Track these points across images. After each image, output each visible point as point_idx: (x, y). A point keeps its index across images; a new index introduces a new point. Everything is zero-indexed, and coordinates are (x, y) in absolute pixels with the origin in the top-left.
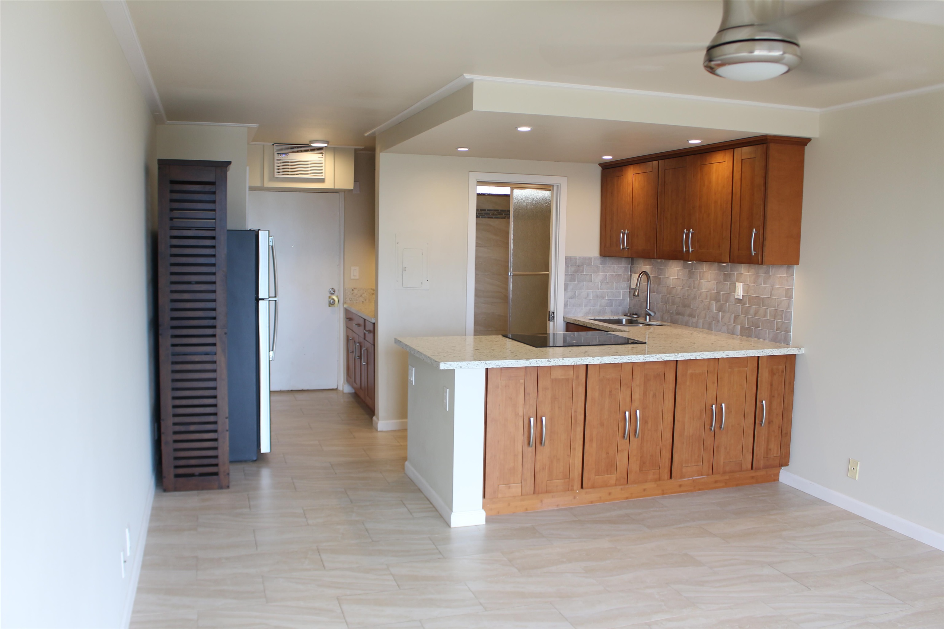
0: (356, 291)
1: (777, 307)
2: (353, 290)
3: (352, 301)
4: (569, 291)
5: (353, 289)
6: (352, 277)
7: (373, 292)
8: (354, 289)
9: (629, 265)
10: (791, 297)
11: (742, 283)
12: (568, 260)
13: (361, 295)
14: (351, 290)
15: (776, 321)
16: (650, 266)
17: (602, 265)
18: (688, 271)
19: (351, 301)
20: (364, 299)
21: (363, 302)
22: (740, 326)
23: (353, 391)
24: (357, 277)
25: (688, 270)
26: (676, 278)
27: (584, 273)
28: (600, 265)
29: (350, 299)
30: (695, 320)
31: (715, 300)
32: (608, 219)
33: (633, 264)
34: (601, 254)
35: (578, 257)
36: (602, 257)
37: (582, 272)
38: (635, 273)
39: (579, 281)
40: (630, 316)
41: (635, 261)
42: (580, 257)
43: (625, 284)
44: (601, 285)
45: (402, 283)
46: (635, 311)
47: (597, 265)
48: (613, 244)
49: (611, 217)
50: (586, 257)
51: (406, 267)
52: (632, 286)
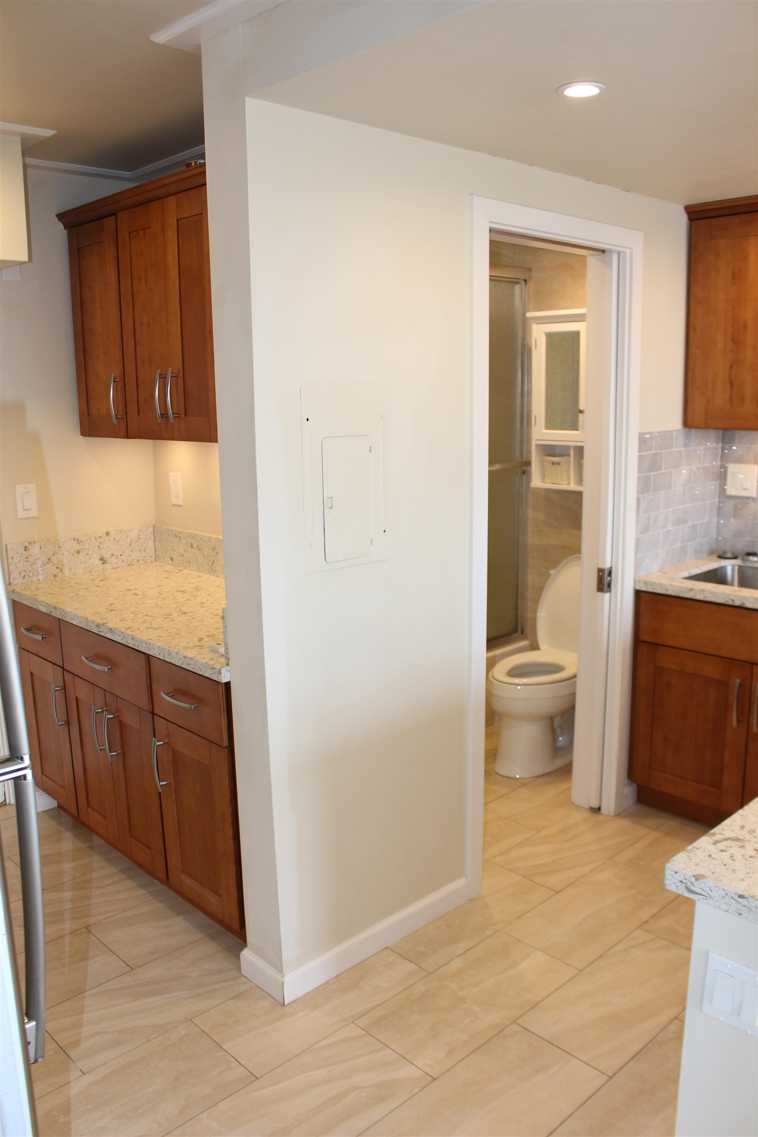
0: (35, 551)
2: (26, 549)
3: (27, 577)
5: (27, 544)
6: (21, 514)
7: (78, 547)
8: (29, 546)
9: (718, 444)
12: (644, 440)
13: (49, 559)
14: (23, 548)
17: (686, 447)
19: (24, 577)
20: (57, 568)
21: (55, 576)
23: (54, 804)
24: (34, 513)
27: (662, 470)
28: (684, 449)
29: (23, 574)
32: (720, 340)
33: (732, 442)
34: (688, 423)
35: (656, 432)
36: (686, 429)
37: (659, 469)
38: (739, 461)
39: (655, 490)
40: (735, 558)
41: (739, 434)
42: (658, 432)
43: (713, 486)
44: (684, 493)
45: (324, 551)
46: (741, 546)
47: (675, 449)
48: (743, 399)
49: (733, 334)
50: (665, 432)
51: (331, 498)
52: (731, 490)
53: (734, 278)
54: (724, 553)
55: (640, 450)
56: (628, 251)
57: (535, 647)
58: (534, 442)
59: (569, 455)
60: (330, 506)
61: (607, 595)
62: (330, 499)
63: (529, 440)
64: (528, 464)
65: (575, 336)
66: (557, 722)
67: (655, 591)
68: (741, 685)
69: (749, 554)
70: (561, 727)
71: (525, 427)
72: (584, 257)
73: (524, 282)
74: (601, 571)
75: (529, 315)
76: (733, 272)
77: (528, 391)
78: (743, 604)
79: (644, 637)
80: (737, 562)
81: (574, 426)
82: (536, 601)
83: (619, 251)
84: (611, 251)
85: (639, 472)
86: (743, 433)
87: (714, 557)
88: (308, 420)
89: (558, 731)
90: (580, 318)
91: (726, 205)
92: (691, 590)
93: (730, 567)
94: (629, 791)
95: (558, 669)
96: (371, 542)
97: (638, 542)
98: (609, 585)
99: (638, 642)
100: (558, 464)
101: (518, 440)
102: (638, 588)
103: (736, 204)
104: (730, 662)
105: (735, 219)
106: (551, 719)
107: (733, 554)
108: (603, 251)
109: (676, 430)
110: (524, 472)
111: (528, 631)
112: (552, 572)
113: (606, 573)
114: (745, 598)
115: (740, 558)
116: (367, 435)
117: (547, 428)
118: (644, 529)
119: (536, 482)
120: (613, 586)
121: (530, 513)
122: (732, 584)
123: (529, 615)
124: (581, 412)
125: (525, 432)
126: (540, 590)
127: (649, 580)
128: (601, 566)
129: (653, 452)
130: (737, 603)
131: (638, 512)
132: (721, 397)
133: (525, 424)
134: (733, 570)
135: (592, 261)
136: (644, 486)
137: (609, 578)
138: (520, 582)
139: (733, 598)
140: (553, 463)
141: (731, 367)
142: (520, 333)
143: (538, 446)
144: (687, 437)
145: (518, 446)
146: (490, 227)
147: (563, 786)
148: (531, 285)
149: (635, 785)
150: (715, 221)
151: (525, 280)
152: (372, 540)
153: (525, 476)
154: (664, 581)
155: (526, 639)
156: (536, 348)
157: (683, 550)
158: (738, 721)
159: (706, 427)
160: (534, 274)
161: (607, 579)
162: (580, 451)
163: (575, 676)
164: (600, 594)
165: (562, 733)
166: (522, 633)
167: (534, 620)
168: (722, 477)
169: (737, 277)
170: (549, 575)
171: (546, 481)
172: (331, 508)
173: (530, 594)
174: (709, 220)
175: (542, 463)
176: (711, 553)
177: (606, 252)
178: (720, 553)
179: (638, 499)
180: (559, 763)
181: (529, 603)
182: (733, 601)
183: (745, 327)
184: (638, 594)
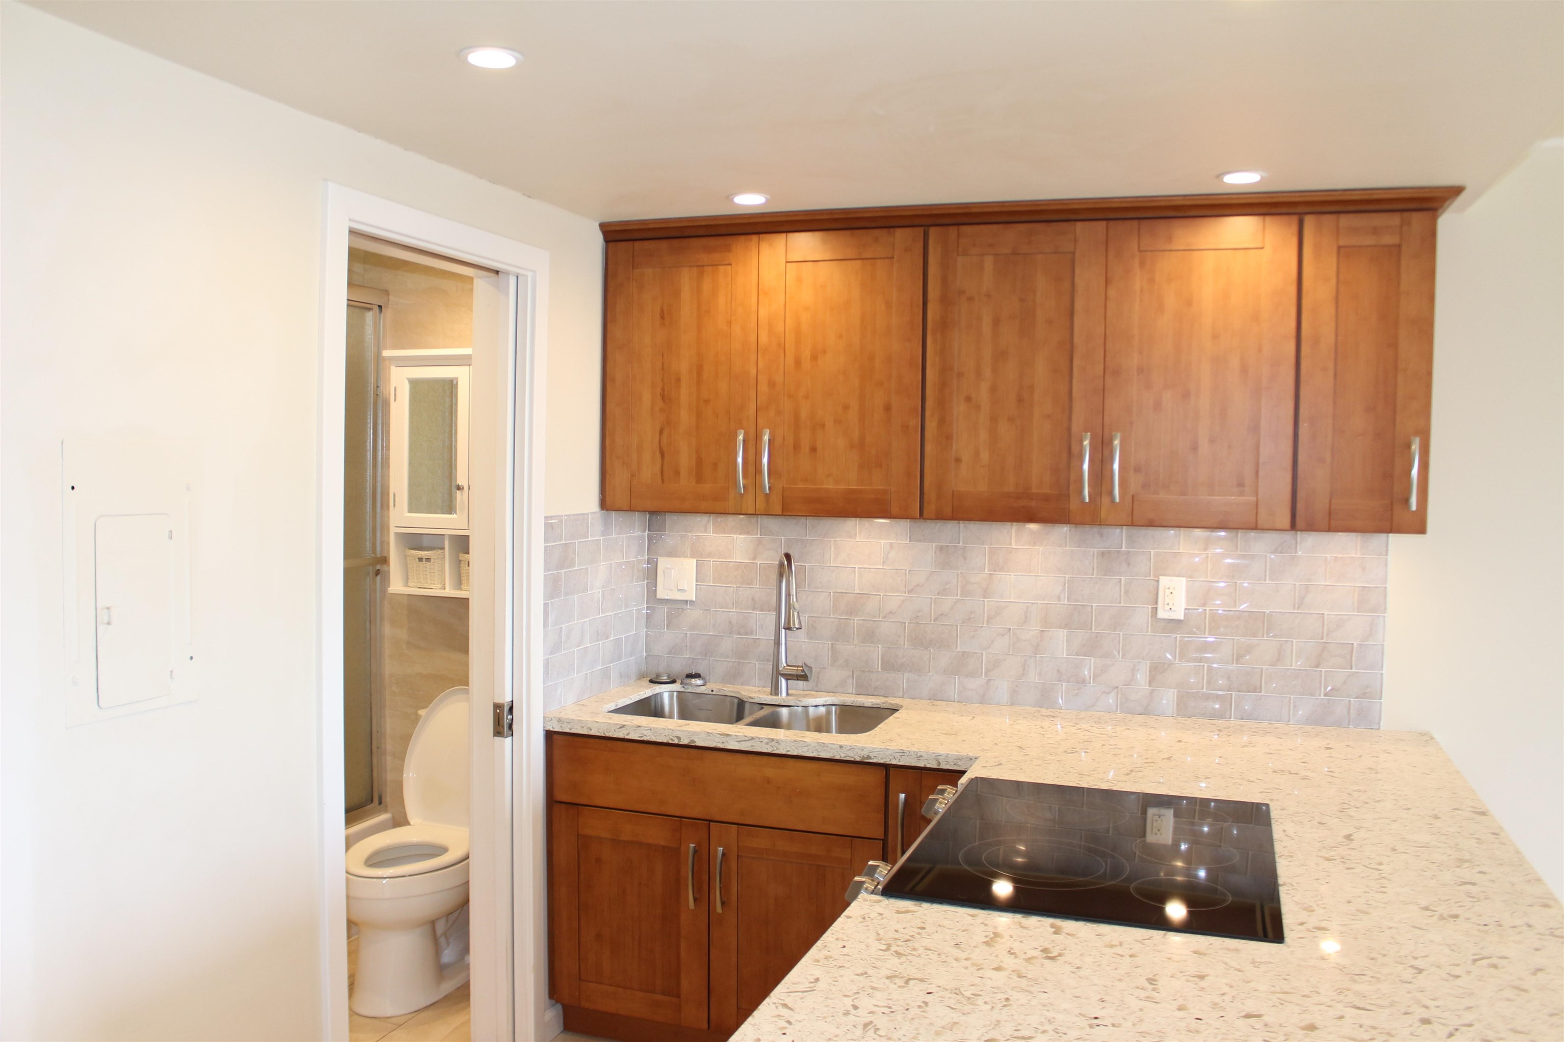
1: (1328, 635)
4: (549, 628)
9: (645, 531)
10: (1380, 608)
11: (1184, 579)
12: (550, 527)
15: (1325, 671)
16: (748, 533)
17: (604, 536)
18: (936, 547)
22: (1178, 691)
25: (934, 545)
26: (881, 567)
27: (574, 566)
28: (601, 538)
30: (975, 684)
31: (1067, 625)
32: (647, 398)
33: (662, 528)
34: (605, 504)
35: (566, 516)
36: (604, 511)
37: (572, 565)
38: (672, 554)
39: (567, 594)
40: (674, 682)
41: (670, 519)
42: (568, 516)
43: (639, 587)
44: (603, 597)
45: (95, 691)
46: (679, 666)
47: (590, 539)
48: (677, 473)
49: (663, 390)
50: (578, 515)
51: (108, 608)
52: (661, 594)
53: (662, 318)
54: (658, 676)
55: (546, 540)
56: (530, 274)
57: (400, 821)
58: (393, 530)
59: (443, 548)
60: (106, 620)
61: (509, 739)
62: (106, 610)
63: (385, 528)
64: (385, 560)
65: (451, 385)
66: (440, 927)
67: (573, 731)
68: (695, 851)
69: (690, 676)
70: (445, 934)
71: (378, 510)
72: (470, 279)
73: (377, 309)
74: (498, 707)
75: (386, 353)
76: (662, 311)
77: (382, 458)
78: (693, 741)
79: (561, 796)
80: (676, 687)
81: (450, 508)
82: (401, 756)
83: (518, 273)
84: (507, 273)
85: (547, 569)
86: (675, 517)
87: (646, 682)
88: (73, 488)
89: (442, 940)
90: (464, 361)
91: (651, 226)
92: (623, 726)
93: (666, 693)
94: (553, 1015)
95: (439, 850)
96: (171, 675)
97: (547, 664)
98: (510, 726)
99: (552, 803)
100: (428, 560)
101: (369, 528)
102: (547, 729)
103: (664, 225)
104: (679, 821)
105: (664, 244)
106: (433, 923)
107: (669, 677)
108: (497, 272)
109: (592, 513)
110: (378, 572)
111: (388, 799)
112: (422, 712)
113: (506, 709)
114: (695, 733)
115: (679, 681)
116: (166, 514)
117: (410, 511)
118: (554, 648)
119: (396, 585)
120: (515, 727)
121: (388, 630)
122: (671, 716)
123: (390, 776)
124: (459, 488)
125: (378, 516)
126: (405, 740)
127: (563, 715)
128: (499, 700)
129: (563, 542)
130: (685, 741)
131: (545, 625)
132: (649, 471)
133: (379, 505)
134: (671, 697)
135: (481, 284)
136: (554, 587)
137: (510, 717)
138: (374, 730)
139: (679, 734)
140: (420, 559)
141: (661, 432)
142: (372, 379)
143: (398, 535)
144: (606, 524)
145: (368, 535)
146: (350, 228)
147: (457, 1020)
148: (388, 313)
149: (559, 1006)
150: (638, 245)
151: (380, 307)
152: (171, 672)
153: (378, 577)
154: (586, 717)
155: (386, 811)
156: (395, 400)
157: (606, 674)
158: (695, 900)
159: (631, 509)
160: (391, 298)
161: (507, 718)
162: (462, 544)
163: (467, 857)
164: (498, 739)
165: (448, 943)
166: (380, 803)
167: (399, 785)
168: (652, 574)
169: (666, 317)
170: (417, 718)
171: (409, 584)
172: (109, 623)
173: (389, 746)
174: (631, 243)
175: (405, 559)
176: (641, 676)
177: (499, 273)
178: (653, 677)
179: (545, 605)
180: (448, 987)
181: (389, 758)
182: (679, 738)
183: (678, 380)
184: (550, 736)
